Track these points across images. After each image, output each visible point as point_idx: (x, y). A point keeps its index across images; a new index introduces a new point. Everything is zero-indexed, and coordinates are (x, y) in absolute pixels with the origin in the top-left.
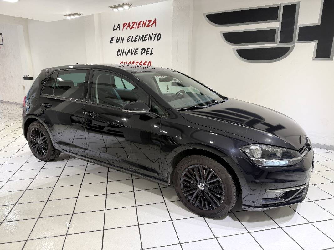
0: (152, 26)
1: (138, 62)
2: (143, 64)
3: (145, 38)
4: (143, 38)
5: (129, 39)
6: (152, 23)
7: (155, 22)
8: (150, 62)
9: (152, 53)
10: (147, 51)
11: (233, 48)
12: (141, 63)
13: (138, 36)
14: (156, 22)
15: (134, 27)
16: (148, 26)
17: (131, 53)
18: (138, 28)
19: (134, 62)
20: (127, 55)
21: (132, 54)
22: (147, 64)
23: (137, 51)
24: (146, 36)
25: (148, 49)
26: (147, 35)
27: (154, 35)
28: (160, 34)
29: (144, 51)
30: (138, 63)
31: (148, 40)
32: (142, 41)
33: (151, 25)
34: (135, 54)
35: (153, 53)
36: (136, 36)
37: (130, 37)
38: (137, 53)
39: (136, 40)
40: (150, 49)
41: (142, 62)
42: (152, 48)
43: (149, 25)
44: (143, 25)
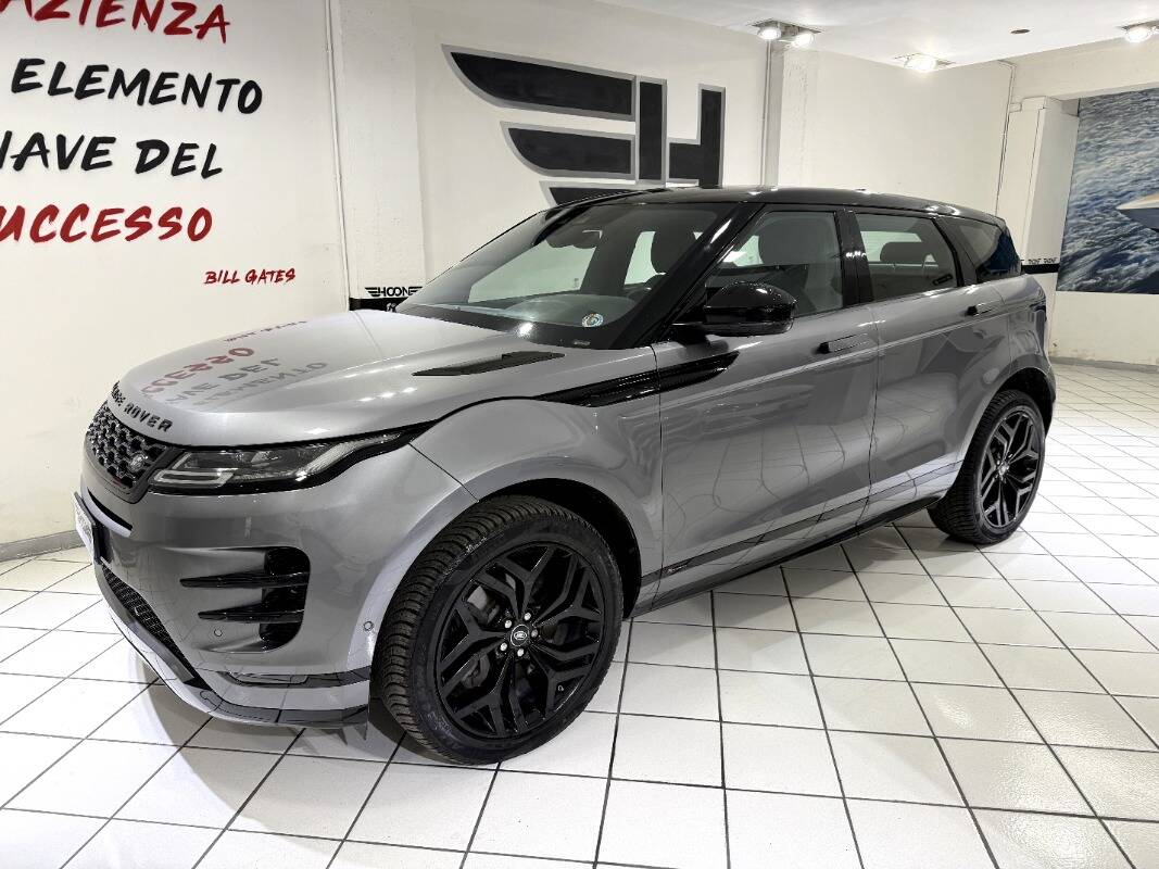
0: (200, 36)
1: (120, 211)
2: (154, 219)
3: (160, 85)
4: (149, 88)
5: (33, 74)
6: (200, 18)
7: (217, 20)
8: (203, 213)
9: (212, 168)
10: (180, 158)
11: (541, 183)
12: (143, 219)
13: (104, 68)
14: (222, 25)
15: (65, 15)
16: (172, 29)
17: (53, 157)
18: (101, 23)
19: (82, 211)
20: (19, 166)
21: (64, 163)
22: (185, 221)
23: (106, 152)
24: (168, 81)
25: (184, 147)
26: (175, 75)
27: (219, 82)
28: (251, 85)
29: (154, 154)
30: (121, 218)
31: (184, 100)
32: (140, 102)
33: (196, 32)
34: (86, 165)
35: (218, 171)
36: (90, 69)
37: (40, 62)
38: (108, 164)
39: (89, 87)
40: (195, 146)
41: (146, 211)
42: (213, 149)
43: (184, 25)
44: (142, 19)
